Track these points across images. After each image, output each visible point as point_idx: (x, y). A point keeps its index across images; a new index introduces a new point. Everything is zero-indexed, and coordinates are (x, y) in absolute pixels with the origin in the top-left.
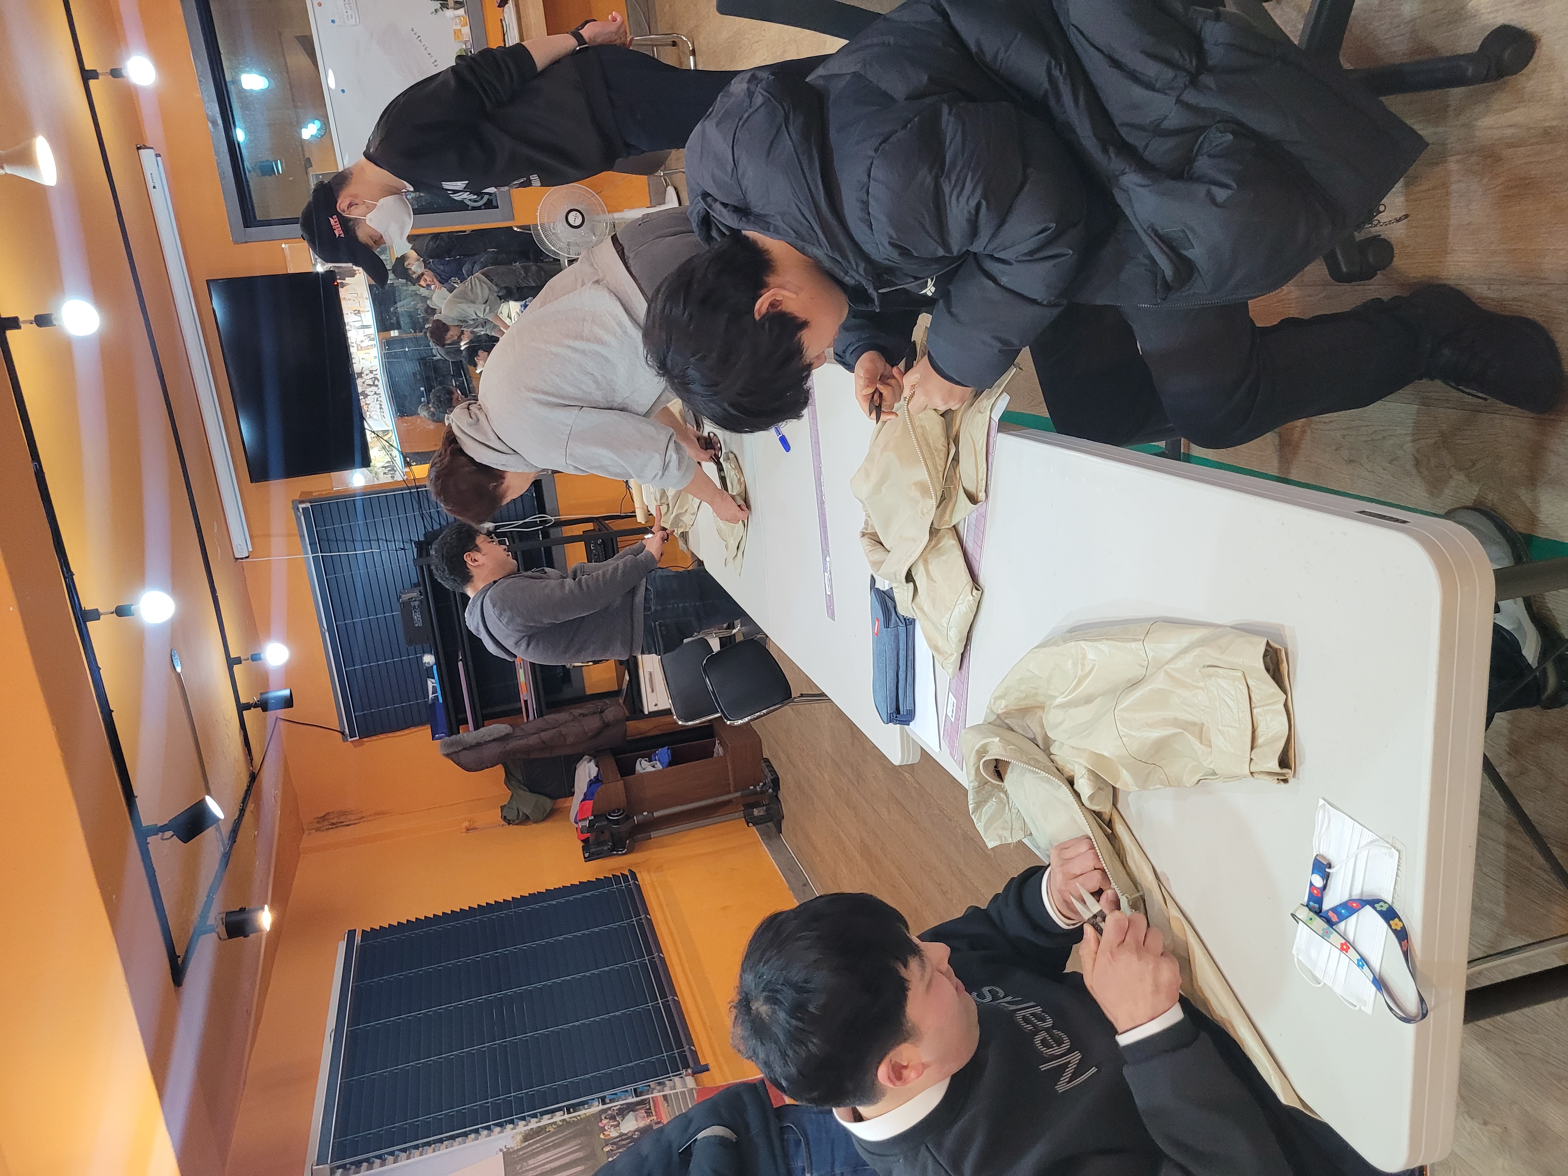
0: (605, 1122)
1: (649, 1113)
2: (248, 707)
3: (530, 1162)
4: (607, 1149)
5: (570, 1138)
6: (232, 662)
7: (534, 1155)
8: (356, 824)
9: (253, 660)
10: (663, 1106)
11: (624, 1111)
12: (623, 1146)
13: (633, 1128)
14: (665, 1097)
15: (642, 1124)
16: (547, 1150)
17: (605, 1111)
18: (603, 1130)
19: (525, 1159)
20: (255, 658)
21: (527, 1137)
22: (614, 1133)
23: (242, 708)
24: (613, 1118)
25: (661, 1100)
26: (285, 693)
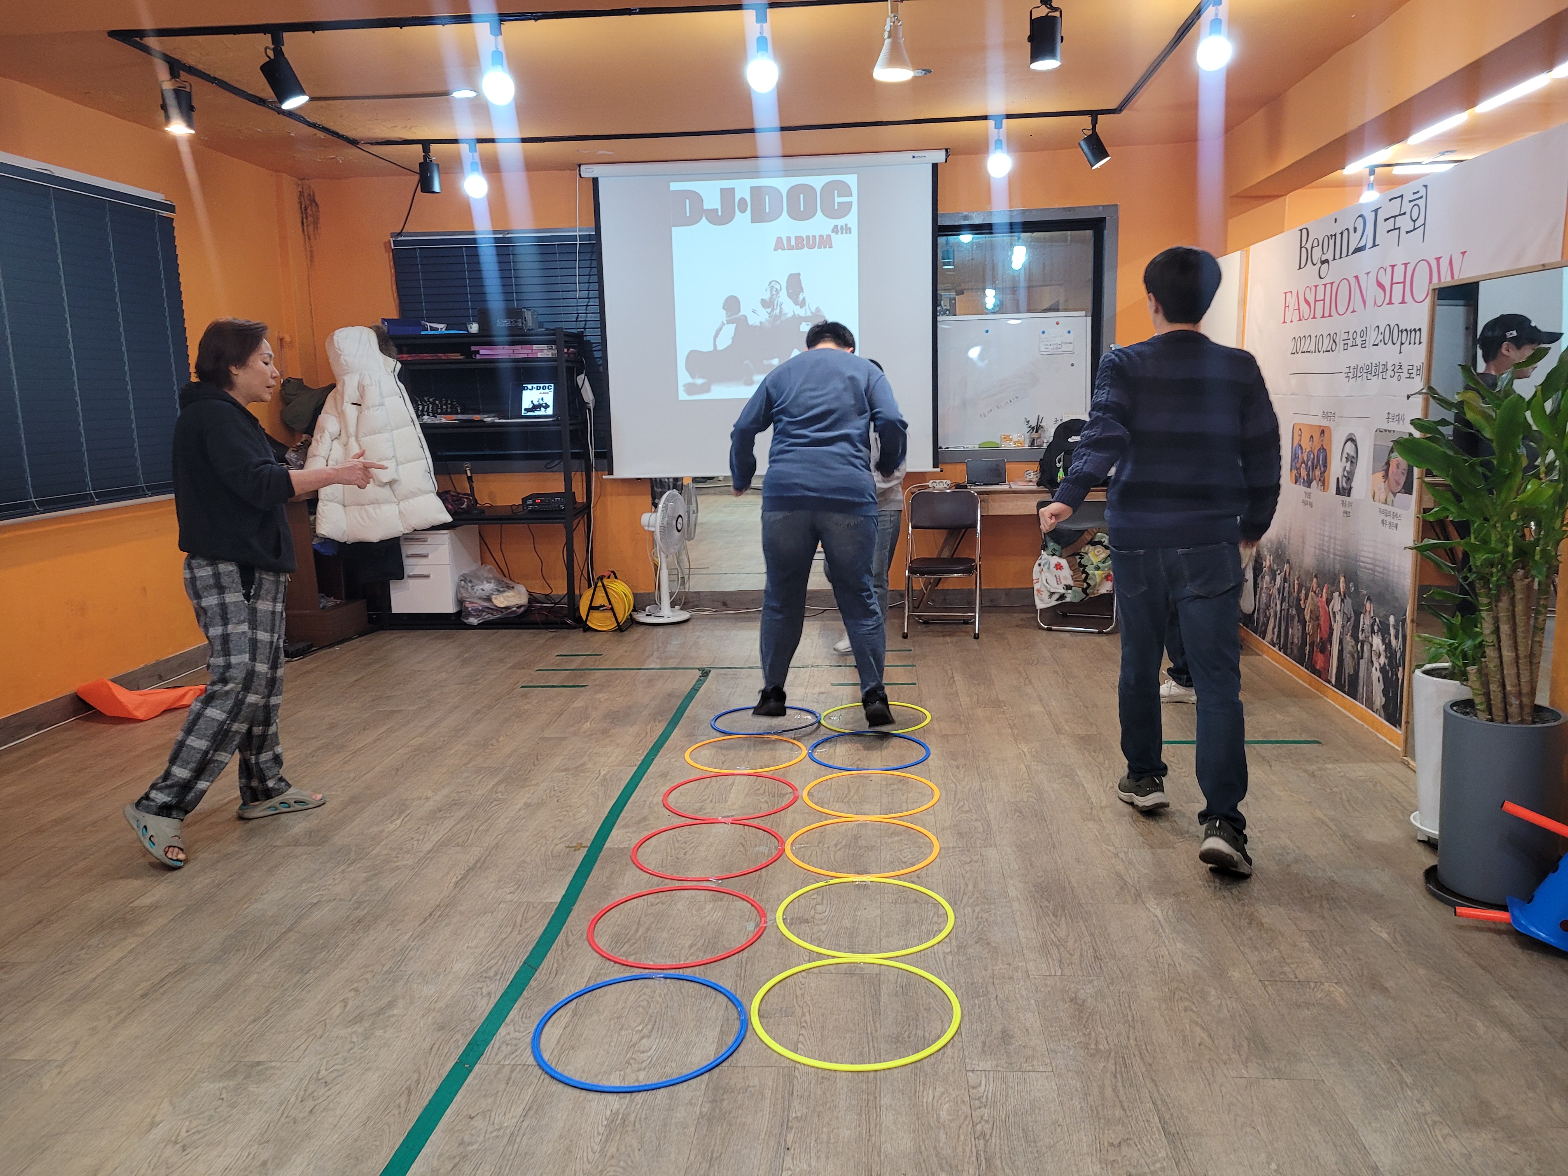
2: (426, 150)
8: (303, 231)
20: (473, 165)
23: (426, 144)
26: (437, 187)
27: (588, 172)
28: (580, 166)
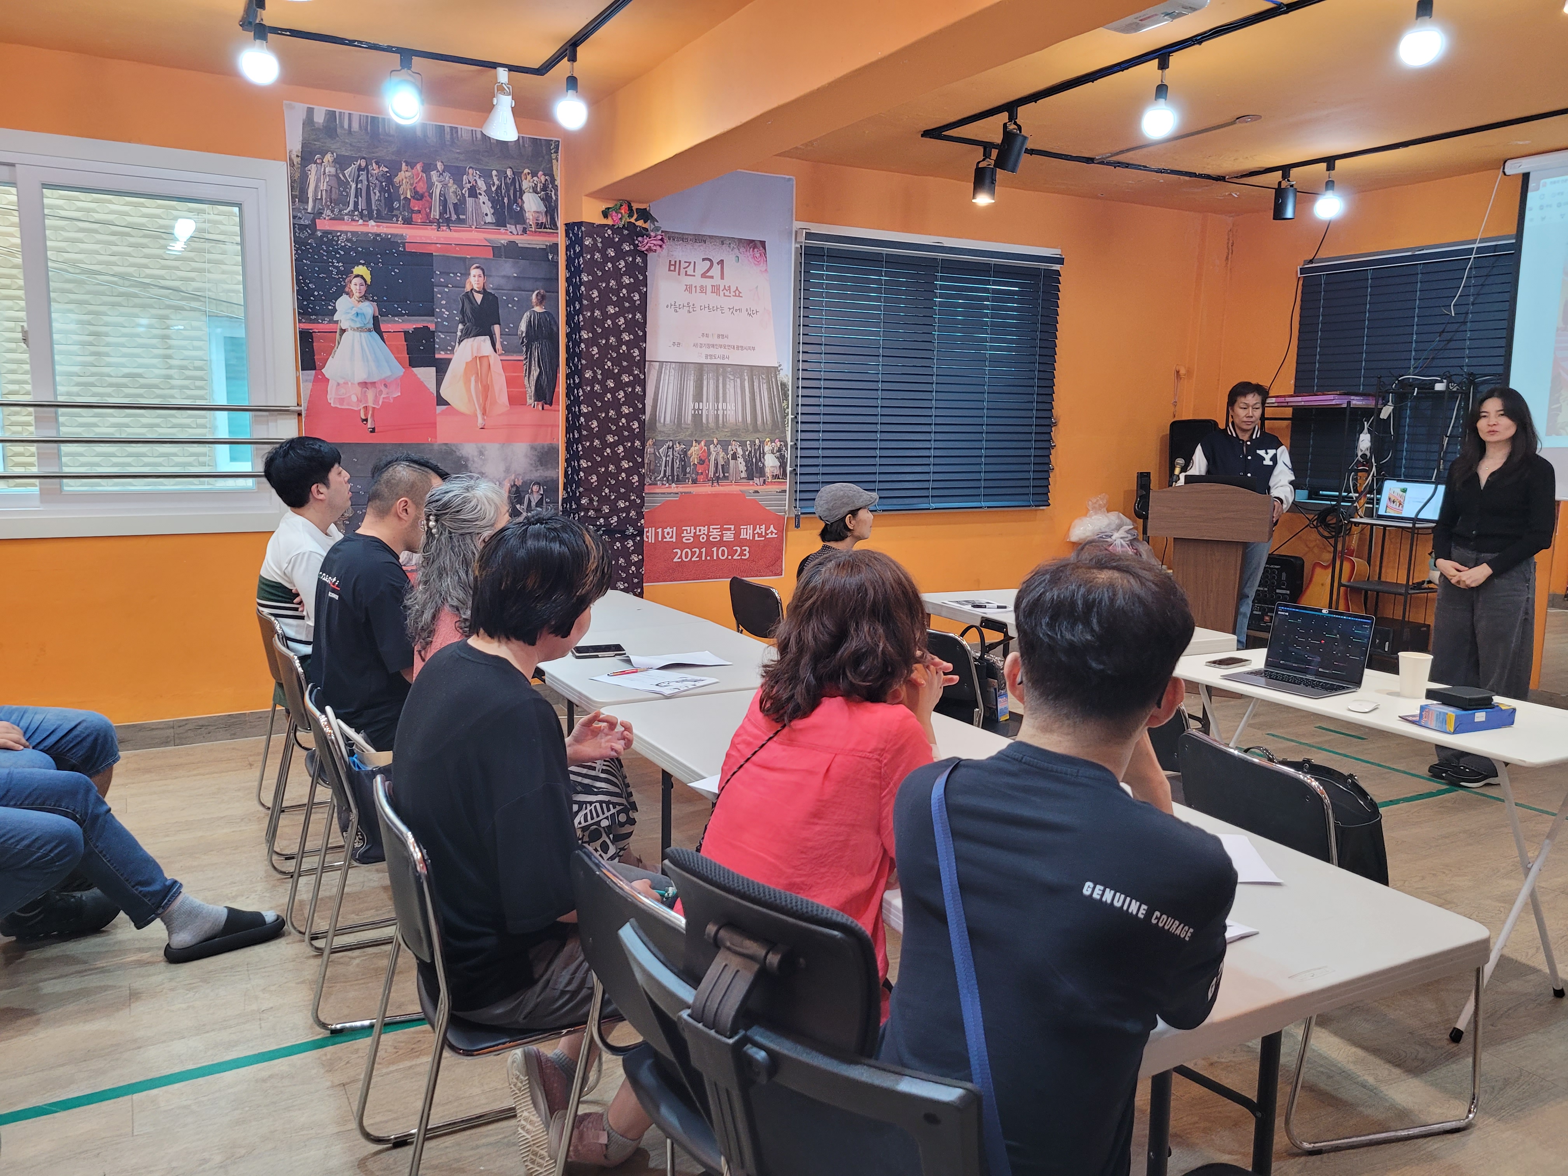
0: (778, 444)
1: (776, 477)
2: (1285, 176)
3: (765, 386)
4: (757, 442)
5: (773, 416)
6: (1330, 161)
7: (769, 390)
8: (1226, 266)
9: (1327, 183)
10: (778, 488)
11: (782, 459)
12: (755, 453)
13: (766, 463)
14: (785, 491)
15: (768, 471)
16: (770, 399)
17: (786, 445)
18: (772, 441)
19: (768, 383)
20: (1330, 185)
21: (784, 385)
22: (767, 448)
23: (1285, 170)
24: (780, 450)
25: (783, 488)
26: (1289, 213)
27: (1514, 168)
28: (1505, 162)
